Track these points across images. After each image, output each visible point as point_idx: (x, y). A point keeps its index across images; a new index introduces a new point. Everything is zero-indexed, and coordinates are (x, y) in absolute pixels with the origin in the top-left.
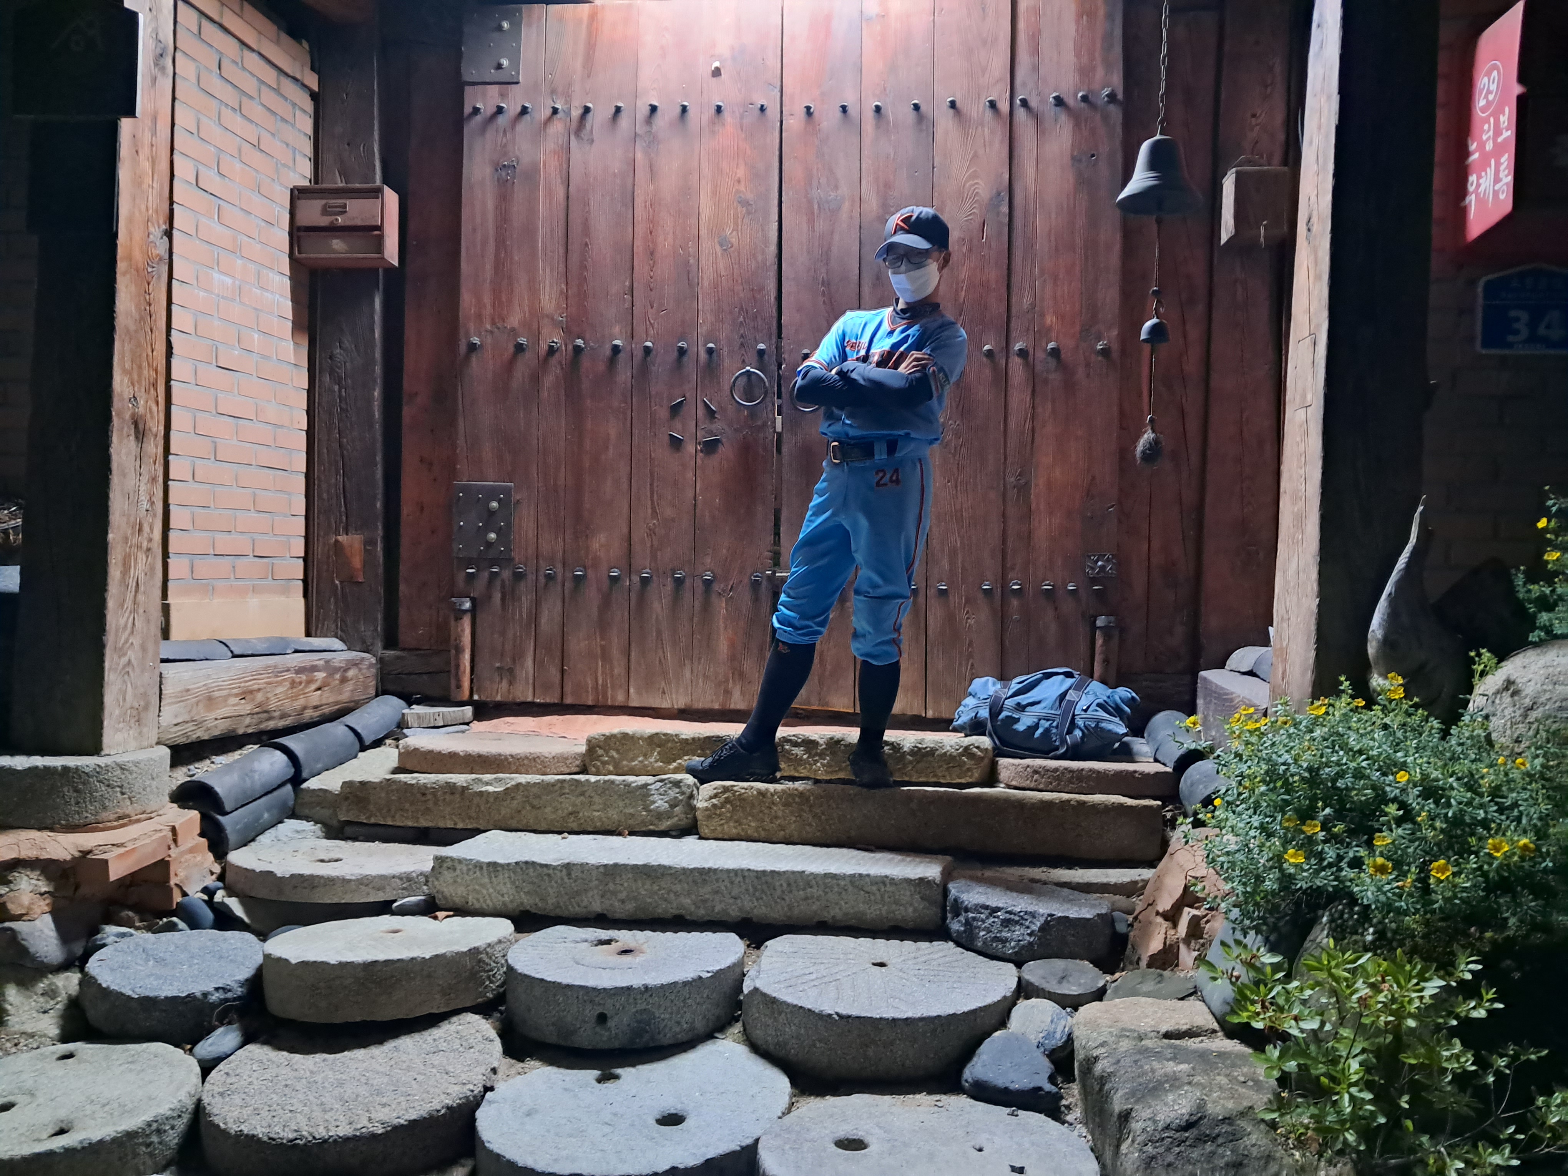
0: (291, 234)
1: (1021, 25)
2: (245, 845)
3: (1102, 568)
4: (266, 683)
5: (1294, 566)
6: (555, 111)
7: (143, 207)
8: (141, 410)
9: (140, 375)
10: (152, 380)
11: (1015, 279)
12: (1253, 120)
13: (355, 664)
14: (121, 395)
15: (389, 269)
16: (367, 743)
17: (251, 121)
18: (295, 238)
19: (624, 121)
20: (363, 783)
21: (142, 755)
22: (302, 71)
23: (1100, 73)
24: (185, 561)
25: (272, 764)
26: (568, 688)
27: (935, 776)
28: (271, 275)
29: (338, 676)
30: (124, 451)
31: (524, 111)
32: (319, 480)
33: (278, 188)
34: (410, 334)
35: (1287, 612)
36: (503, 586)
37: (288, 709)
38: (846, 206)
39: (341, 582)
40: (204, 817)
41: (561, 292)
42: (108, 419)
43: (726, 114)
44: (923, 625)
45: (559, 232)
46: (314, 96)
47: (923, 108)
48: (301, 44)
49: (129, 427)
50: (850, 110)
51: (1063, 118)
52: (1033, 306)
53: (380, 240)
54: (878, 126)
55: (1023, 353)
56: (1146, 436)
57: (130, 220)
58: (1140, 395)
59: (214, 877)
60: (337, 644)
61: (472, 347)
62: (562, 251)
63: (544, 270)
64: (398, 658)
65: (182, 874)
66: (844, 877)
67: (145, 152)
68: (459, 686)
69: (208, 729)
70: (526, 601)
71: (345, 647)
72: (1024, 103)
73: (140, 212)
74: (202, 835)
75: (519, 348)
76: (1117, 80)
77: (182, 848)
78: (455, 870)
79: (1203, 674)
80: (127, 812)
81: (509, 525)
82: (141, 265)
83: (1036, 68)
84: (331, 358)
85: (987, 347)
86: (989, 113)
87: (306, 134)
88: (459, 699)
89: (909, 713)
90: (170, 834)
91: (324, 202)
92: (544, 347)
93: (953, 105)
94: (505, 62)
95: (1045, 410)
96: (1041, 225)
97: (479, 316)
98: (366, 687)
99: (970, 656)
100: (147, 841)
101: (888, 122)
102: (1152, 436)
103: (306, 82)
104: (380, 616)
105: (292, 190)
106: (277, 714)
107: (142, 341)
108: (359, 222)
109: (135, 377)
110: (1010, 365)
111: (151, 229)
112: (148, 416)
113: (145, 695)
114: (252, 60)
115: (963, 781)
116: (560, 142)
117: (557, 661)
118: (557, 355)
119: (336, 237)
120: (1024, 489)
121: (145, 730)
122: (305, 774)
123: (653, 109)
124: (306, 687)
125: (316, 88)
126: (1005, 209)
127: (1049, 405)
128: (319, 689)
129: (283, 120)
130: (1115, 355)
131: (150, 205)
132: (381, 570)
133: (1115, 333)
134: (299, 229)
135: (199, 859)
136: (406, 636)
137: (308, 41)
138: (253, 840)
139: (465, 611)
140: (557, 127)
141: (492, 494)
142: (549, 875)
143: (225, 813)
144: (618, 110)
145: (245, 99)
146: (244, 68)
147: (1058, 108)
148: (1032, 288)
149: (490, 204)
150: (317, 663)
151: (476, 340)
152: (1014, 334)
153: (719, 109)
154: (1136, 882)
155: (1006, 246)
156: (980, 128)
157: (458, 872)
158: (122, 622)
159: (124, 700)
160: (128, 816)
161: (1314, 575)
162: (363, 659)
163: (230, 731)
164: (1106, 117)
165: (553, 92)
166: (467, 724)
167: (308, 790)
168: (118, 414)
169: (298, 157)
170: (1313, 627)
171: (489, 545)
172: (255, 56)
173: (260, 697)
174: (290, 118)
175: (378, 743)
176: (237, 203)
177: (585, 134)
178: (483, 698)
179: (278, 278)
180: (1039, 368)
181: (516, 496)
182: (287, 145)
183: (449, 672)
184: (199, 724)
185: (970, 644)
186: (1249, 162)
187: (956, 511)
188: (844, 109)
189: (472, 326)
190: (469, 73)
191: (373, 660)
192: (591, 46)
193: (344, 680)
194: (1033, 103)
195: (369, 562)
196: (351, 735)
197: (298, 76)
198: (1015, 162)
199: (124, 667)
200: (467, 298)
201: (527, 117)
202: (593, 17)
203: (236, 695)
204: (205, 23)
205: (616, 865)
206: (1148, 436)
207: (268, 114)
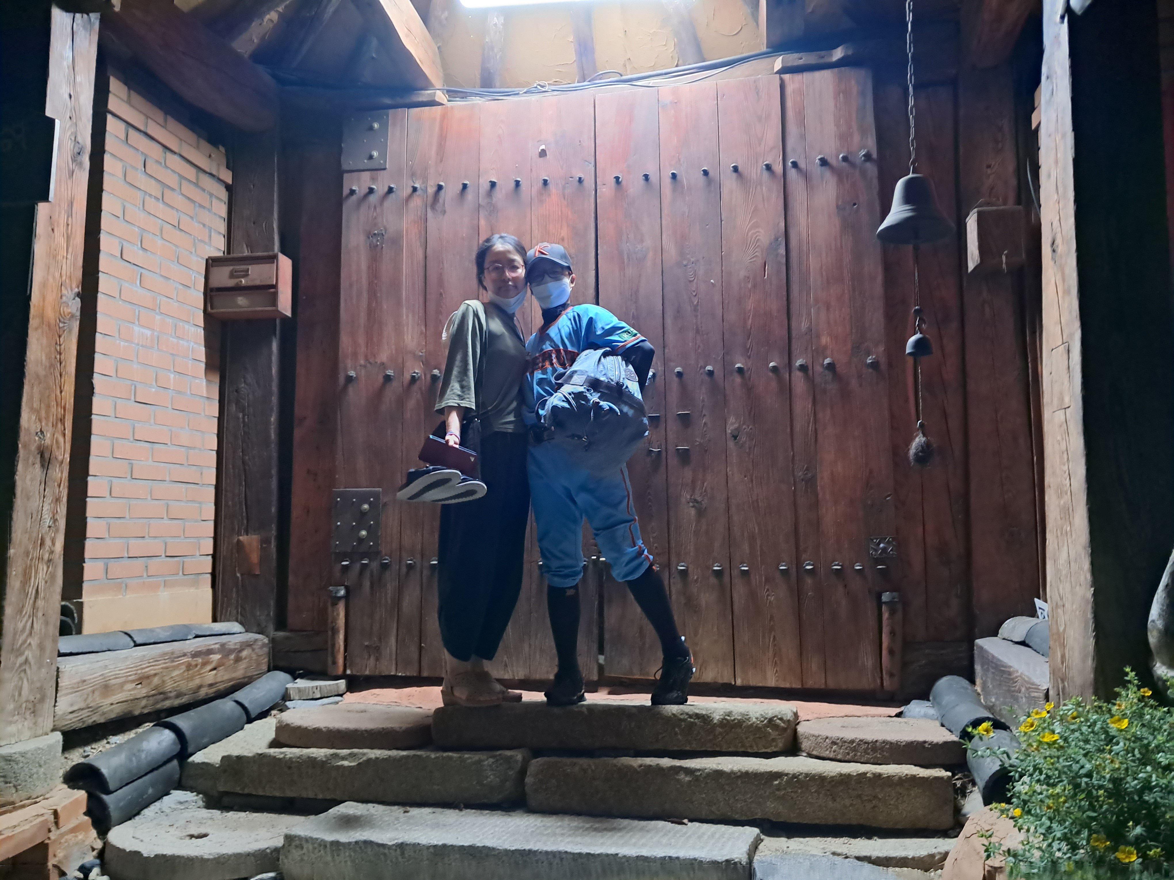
0: (205, 294)
1: (789, 104)
2: (130, 819)
3: (884, 550)
4: (162, 668)
5: (1064, 556)
6: (415, 189)
7: (57, 275)
8: (48, 441)
9: (47, 412)
10: (59, 416)
11: (794, 308)
12: (989, 171)
13: (248, 645)
14: (28, 430)
15: (284, 318)
16: (253, 716)
17: (173, 208)
18: (208, 298)
19: (470, 195)
20: (239, 758)
21: (29, 745)
22: (218, 170)
23: (857, 138)
24: (100, 564)
25: (159, 743)
26: (424, 663)
27: (743, 746)
28: (187, 327)
29: (232, 657)
30: (28, 478)
31: (390, 190)
32: (226, 491)
33: (195, 258)
34: (300, 371)
35: (1061, 599)
36: (372, 576)
37: (184, 689)
38: (651, 254)
39: (242, 575)
40: (91, 797)
41: (422, 333)
42: (15, 450)
43: (551, 186)
44: (729, 602)
45: (420, 284)
46: (228, 188)
47: (711, 174)
48: (218, 148)
49: (35, 458)
50: (652, 178)
51: (828, 174)
52: (810, 330)
53: (275, 295)
54: (674, 190)
55: (803, 368)
56: (917, 440)
57: (44, 285)
58: (907, 400)
59: (95, 853)
60: (235, 627)
61: (349, 379)
62: (421, 299)
63: (407, 316)
64: (287, 638)
65: (61, 854)
66: (654, 860)
67: (60, 230)
68: (334, 663)
69: (104, 714)
70: (390, 587)
71: (243, 630)
72: (795, 165)
73: (54, 277)
74: (85, 814)
75: (388, 379)
76: (871, 143)
77: (63, 830)
78: (302, 848)
79: (979, 642)
80: (12, 799)
81: (377, 523)
82: (52, 322)
83: (803, 137)
84: (237, 391)
85: (772, 364)
86: (766, 174)
87: (221, 217)
88: (334, 674)
89: (720, 681)
90: (53, 816)
91: (231, 268)
92: (407, 377)
93: (736, 169)
94: (375, 154)
95: (825, 415)
96: (814, 263)
97: (355, 355)
98: (259, 664)
99: (772, 629)
100: (27, 827)
101: (683, 187)
102: (923, 439)
103: (222, 177)
104: (272, 603)
105: (207, 260)
106: (173, 694)
107: (51, 383)
108: (258, 283)
109: (43, 413)
110: (793, 378)
111: (64, 292)
112: (54, 446)
113: (41, 689)
114: (174, 161)
115: (769, 750)
116: (419, 213)
117: (416, 639)
118: (418, 383)
119: (240, 295)
120: (811, 482)
121: (40, 720)
122: (190, 750)
123: (493, 184)
124: (201, 668)
125: (230, 181)
126: (782, 251)
127: (828, 412)
128: (214, 669)
129: (201, 206)
130: (883, 367)
131: (64, 272)
132: (274, 564)
133: (881, 348)
134: (212, 290)
135: (80, 837)
136: (293, 620)
137: (223, 146)
138: (138, 813)
139: (340, 598)
140: (417, 202)
141: (364, 498)
142: (385, 854)
143: (109, 792)
144: (465, 186)
145: (167, 192)
146: (166, 167)
147: (823, 168)
148: (809, 314)
149: (364, 266)
150: (213, 647)
151: (352, 373)
152: (795, 351)
153: (545, 182)
154: (932, 856)
155: (785, 281)
156: (759, 187)
157: (305, 851)
158: (20, 625)
159: (20, 694)
160: (13, 803)
161: (1086, 565)
162: (256, 640)
163: (125, 714)
164: (863, 173)
165: (413, 175)
166: (341, 695)
167: (193, 764)
168: (25, 446)
169: (213, 234)
170: (1090, 616)
171: (361, 540)
172: (176, 158)
173: (156, 681)
174: (207, 204)
175: (263, 715)
176: (158, 271)
177: (438, 207)
178: (354, 673)
179: (193, 329)
180: (818, 379)
181: (384, 499)
182: (204, 225)
183: (327, 649)
184: (95, 710)
185: (772, 618)
186: (988, 204)
187: (753, 502)
188: (646, 177)
189: (349, 363)
190: (347, 163)
191: (266, 641)
192: (443, 139)
193: (238, 660)
194: (802, 165)
195: (264, 558)
196: (239, 709)
197: (214, 173)
198: (790, 213)
199: (21, 665)
200: (345, 339)
201: (392, 196)
202: (444, 117)
203: (133, 681)
204: (131, 132)
205: (444, 846)
206: (919, 440)
207: (187, 201)
